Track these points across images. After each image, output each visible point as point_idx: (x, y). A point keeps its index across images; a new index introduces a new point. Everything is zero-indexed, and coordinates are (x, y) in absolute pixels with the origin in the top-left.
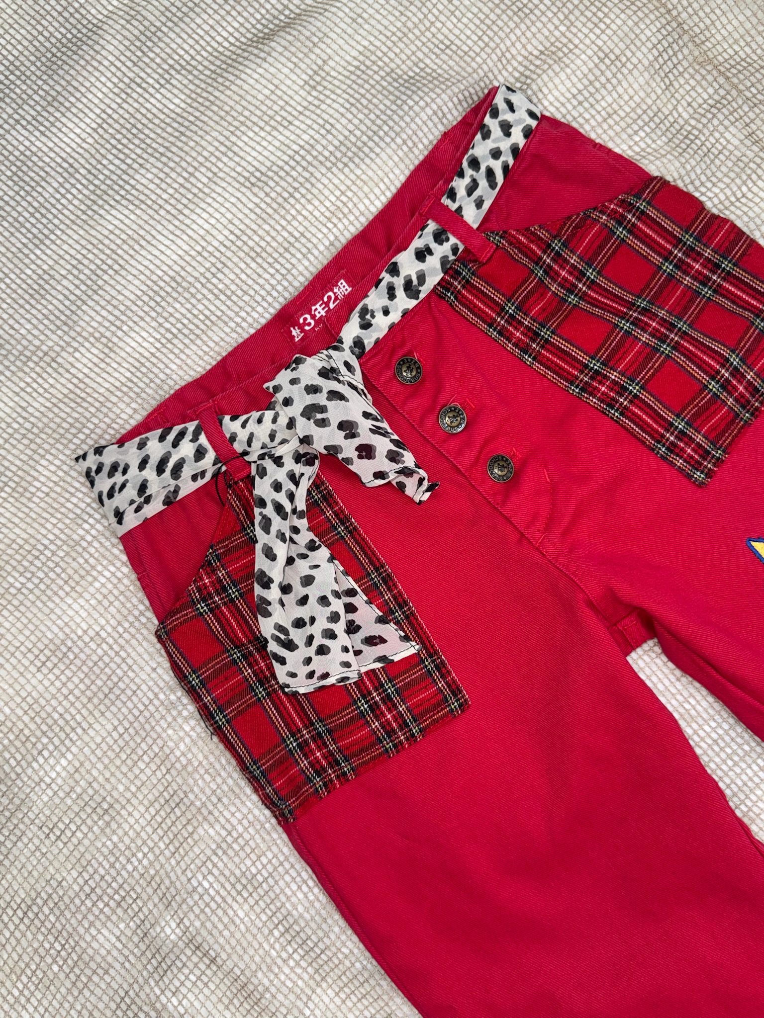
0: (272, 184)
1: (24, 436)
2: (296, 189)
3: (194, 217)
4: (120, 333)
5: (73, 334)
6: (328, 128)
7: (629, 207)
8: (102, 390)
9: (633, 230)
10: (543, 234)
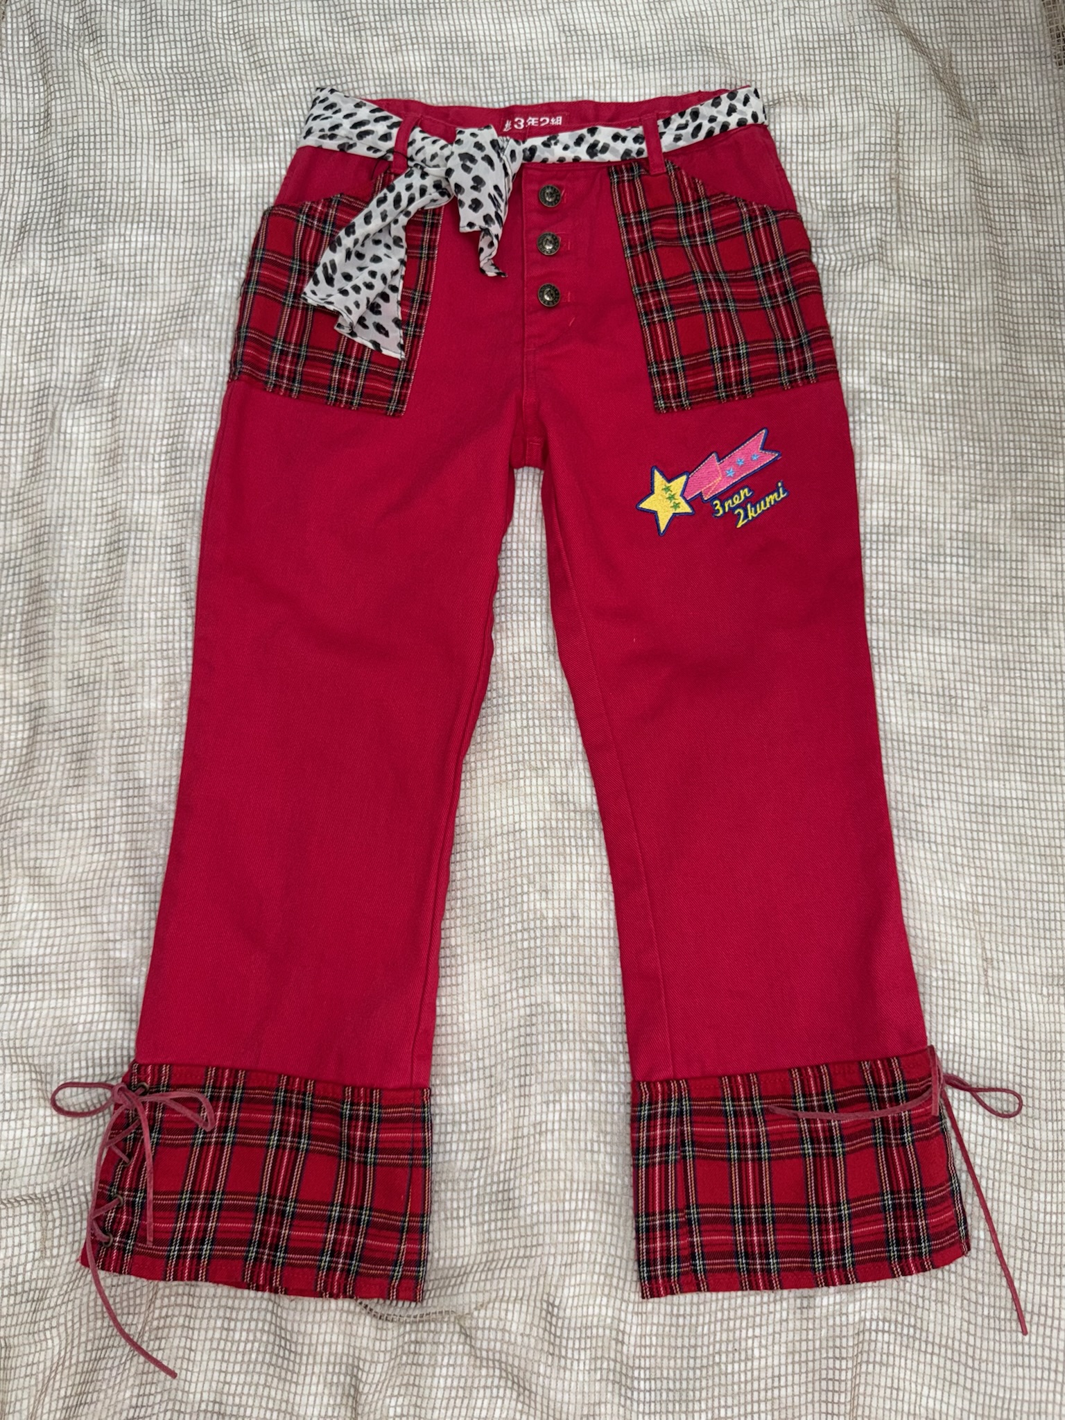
0: (575, 39)
1: (302, 55)
2: (585, 53)
3: (514, 20)
4: (410, 47)
5: (384, 25)
6: (636, 35)
7: (764, 213)
8: (369, 66)
9: (755, 230)
10: (701, 190)
